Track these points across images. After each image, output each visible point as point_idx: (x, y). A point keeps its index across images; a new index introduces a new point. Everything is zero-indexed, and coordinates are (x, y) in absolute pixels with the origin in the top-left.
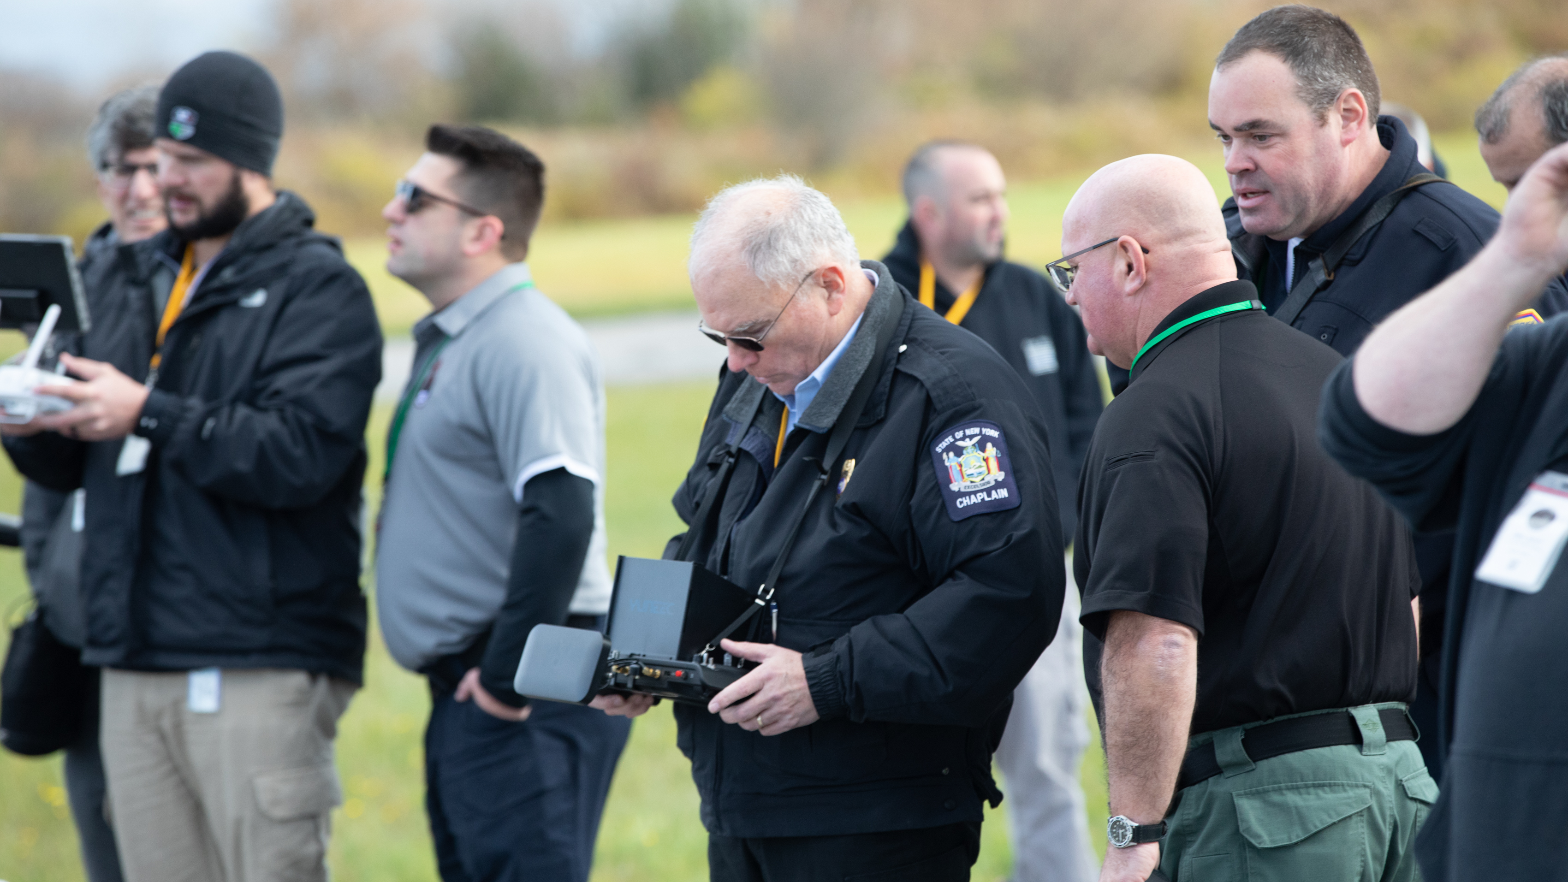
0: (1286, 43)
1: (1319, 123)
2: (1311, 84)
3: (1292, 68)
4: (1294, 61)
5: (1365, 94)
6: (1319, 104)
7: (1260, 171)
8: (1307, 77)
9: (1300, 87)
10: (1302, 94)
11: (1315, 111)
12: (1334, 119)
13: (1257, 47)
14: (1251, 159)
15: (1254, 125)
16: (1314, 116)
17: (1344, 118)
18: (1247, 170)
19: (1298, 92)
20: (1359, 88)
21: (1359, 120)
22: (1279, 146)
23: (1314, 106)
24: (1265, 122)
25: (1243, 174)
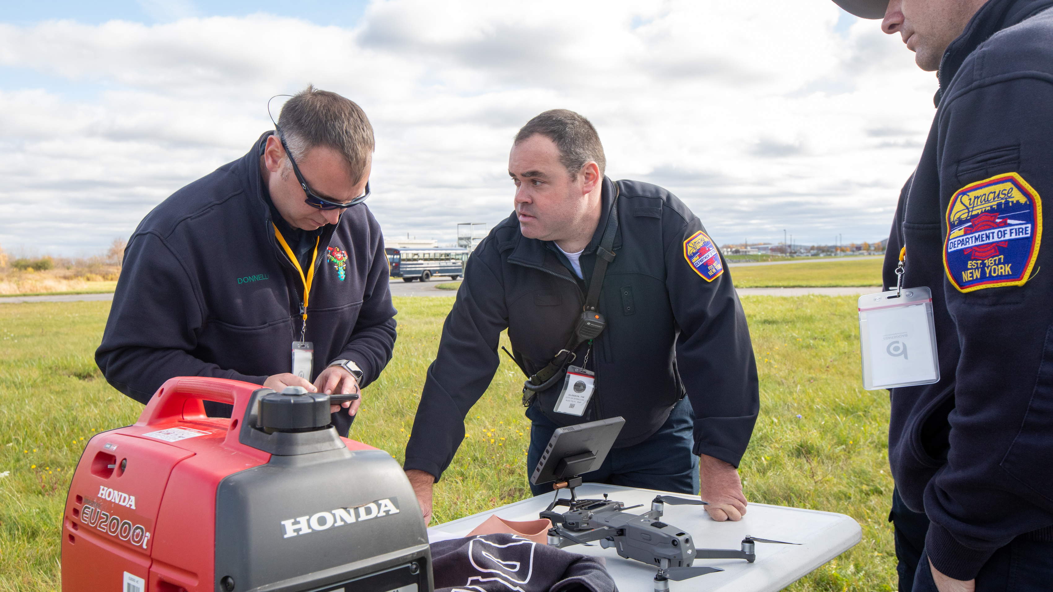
0: (555, 130)
1: (572, 179)
2: (568, 156)
3: (558, 145)
4: (559, 142)
5: (599, 164)
6: (572, 168)
7: (534, 204)
8: (566, 151)
9: (562, 157)
10: (563, 161)
11: (569, 172)
12: (581, 178)
13: (538, 132)
14: (530, 197)
15: (534, 173)
16: (569, 174)
17: (586, 178)
18: (527, 202)
19: (561, 159)
20: (595, 161)
21: (594, 180)
22: (548, 190)
23: (569, 169)
24: (541, 173)
25: (525, 204)
